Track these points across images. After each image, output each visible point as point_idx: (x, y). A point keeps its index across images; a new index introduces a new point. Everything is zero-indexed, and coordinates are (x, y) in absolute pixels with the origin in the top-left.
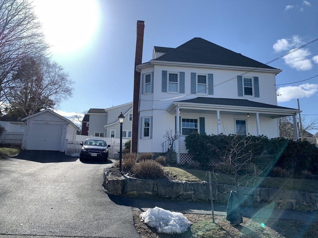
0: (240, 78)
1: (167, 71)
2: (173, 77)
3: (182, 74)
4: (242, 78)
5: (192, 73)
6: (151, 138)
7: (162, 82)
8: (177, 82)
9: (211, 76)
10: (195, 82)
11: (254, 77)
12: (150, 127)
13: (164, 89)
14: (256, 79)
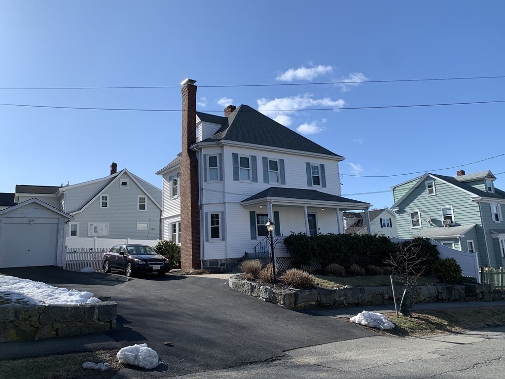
0: (308, 164)
1: (237, 154)
2: (245, 162)
3: (254, 158)
4: (310, 165)
5: (263, 158)
6: (223, 239)
7: (234, 168)
8: (249, 168)
9: (282, 161)
10: (268, 169)
11: (321, 165)
12: (220, 226)
13: (236, 177)
14: (322, 166)
